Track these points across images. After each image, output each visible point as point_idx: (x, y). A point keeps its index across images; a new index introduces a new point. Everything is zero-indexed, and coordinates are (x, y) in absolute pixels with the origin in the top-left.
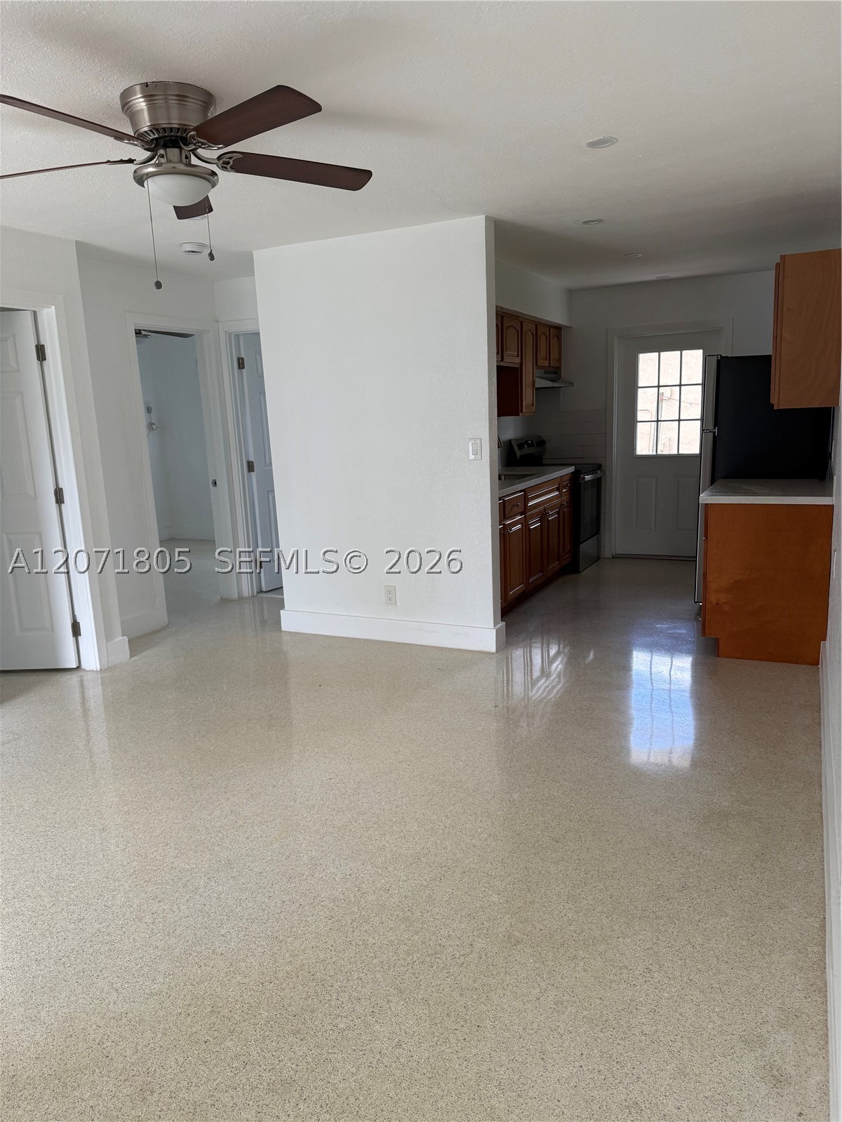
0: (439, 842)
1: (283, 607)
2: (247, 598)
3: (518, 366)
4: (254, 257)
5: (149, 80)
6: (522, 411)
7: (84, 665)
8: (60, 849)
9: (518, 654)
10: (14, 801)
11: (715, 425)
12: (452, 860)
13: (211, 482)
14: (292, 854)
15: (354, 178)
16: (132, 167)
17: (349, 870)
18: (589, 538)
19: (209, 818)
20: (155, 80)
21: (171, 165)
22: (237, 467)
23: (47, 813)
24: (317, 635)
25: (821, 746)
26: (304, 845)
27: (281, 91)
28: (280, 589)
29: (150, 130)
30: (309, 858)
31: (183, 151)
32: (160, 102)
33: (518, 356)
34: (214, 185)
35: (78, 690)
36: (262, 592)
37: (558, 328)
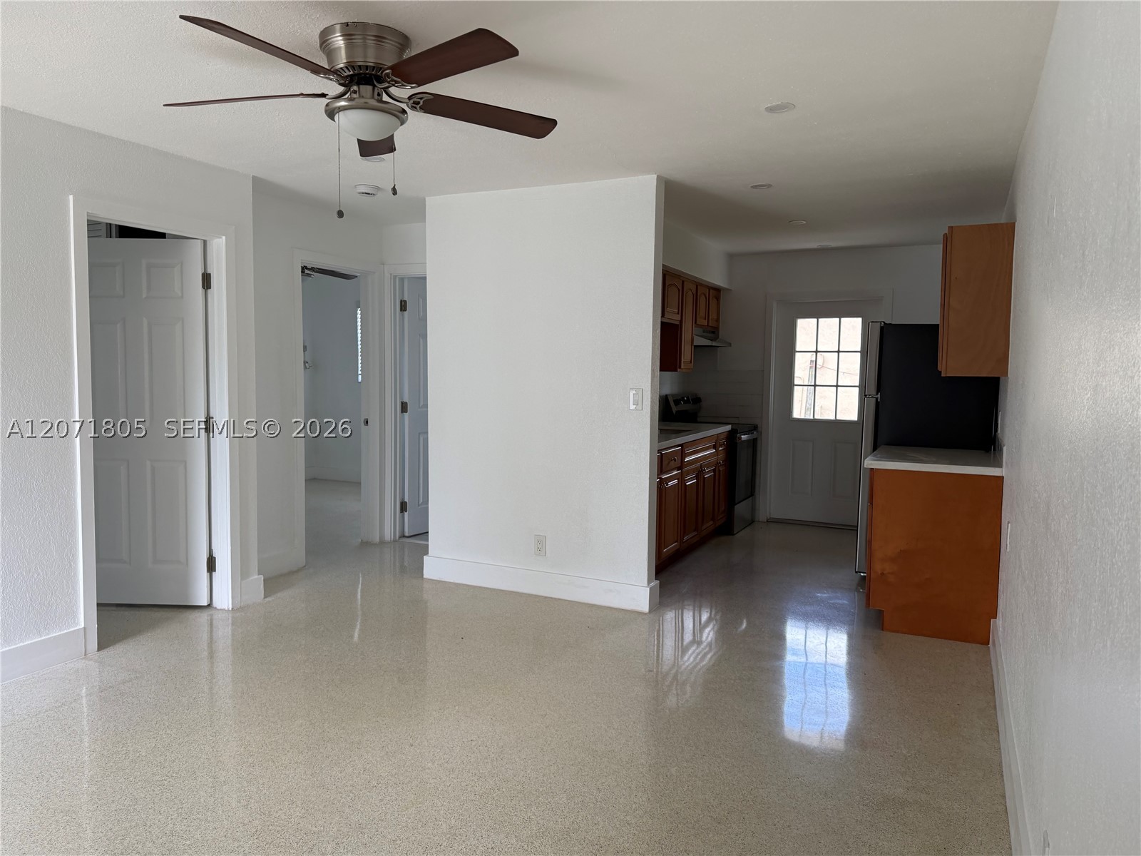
0: (590, 817)
1: (427, 553)
2: (388, 543)
3: (678, 323)
4: (427, 203)
5: (350, 20)
6: (680, 367)
7: (216, 603)
8: (177, 802)
9: (670, 616)
10: (130, 745)
11: (878, 391)
12: (605, 837)
13: (362, 421)
14: (429, 821)
15: (538, 126)
16: (324, 101)
17: (491, 843)
18: (744, 500)
19: (340, 775)
20: (356, 21)
21: (363, 100)
22: (391, 407)
23: (165, 760)
24: (460, 584)
25: (998, 731)
26: (442, 812)
27: (482, 34)
28: (425, 534)
29: (346, 67)
30: (448, 827)
31: (376, 88)
32: (358, 41)
33: (678, 314)
34: (402, 123)
35: (206, 628)
36: (404, 536)
37: (718, 290)
